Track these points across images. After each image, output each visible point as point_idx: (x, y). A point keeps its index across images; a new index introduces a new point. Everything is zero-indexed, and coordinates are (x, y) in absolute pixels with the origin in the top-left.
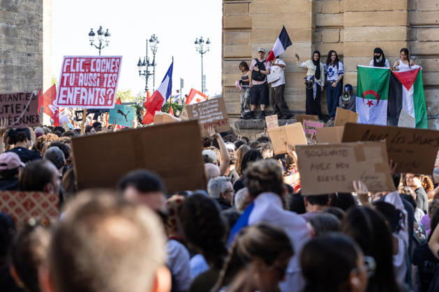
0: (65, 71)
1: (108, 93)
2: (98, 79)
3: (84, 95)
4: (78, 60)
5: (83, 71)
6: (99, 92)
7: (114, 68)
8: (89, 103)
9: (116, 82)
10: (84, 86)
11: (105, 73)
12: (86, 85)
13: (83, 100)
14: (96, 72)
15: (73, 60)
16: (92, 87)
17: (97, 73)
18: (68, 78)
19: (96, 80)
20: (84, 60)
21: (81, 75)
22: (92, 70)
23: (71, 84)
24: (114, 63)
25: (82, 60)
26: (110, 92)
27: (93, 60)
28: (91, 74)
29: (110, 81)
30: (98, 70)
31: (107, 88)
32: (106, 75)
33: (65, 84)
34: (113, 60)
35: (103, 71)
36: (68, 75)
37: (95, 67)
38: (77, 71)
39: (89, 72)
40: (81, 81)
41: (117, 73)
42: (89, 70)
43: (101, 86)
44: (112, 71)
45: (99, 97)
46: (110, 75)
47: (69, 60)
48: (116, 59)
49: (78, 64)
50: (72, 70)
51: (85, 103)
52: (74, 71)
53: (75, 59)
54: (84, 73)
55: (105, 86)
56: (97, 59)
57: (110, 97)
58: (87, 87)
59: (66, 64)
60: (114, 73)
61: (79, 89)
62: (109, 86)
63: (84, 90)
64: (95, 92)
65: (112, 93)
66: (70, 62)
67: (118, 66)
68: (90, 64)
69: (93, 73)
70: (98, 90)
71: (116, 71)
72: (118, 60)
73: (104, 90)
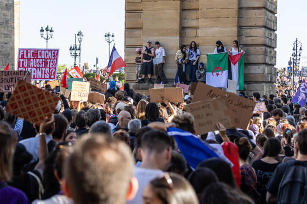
0: (20, 57)
1: (51, 71)
2: (44, 63)
3: (34, 72)
4: (29, 51)
5: (33, 57)
6: (45, 70)
7: (54, 56)
8: (38, 77)
9: (56, 64)
10: (34, 67)
11: (48, 59)
12: (35, 66)
13: (34, 76)
14: (41, 58)
15: (25, 51)
16: (40, 67)
17: (43, 59)
18: (23, 62)
19: (42, 63)
20: (33, 51)
21: (32, 60)
22: (39, 57)
23: (26, 66)
24: (54, 53)
25: (32, 51)
26: (52, 70)
27: (39, 52)
28: (38, 60)
29: (51, 64)
30: (43, 57)
31: (50, 68)
32: (48, 61)
33: (21, 66)
34: (53, 51)
35: (46, 58)
36: (23, 60)
37: (41, 55)
38: (29, 57)
39: (37, 58)
40: (32, 64)
41: (56, 59)
42: (37, 57)
43: (46, 66)
44: (53, 58)
45: (45, 73)
46: (52, 60)
47: (23, 51)
48: (55, 51)
49: (29, 54)
50: (25, 57)
51: (35, 77)
52: (27, 57)
53: (27, 50)
54: (33, 59)
55: (48, 67)
56: (42, 50)
57: (53, 74)
58: (36, 68)
59: (21, 54)
60: (54, 59)
61: (31, 68)
62: (51, 67)
63: (34, 69)
64: (42, 70)
65: (54, 71)
66: (24, 52)
67: (57, 55)
68: (37, 54)
69: (40, 59)
70: (44, 69)
71: (56, 58)
72: (56, 51)
73: (48, 69)
